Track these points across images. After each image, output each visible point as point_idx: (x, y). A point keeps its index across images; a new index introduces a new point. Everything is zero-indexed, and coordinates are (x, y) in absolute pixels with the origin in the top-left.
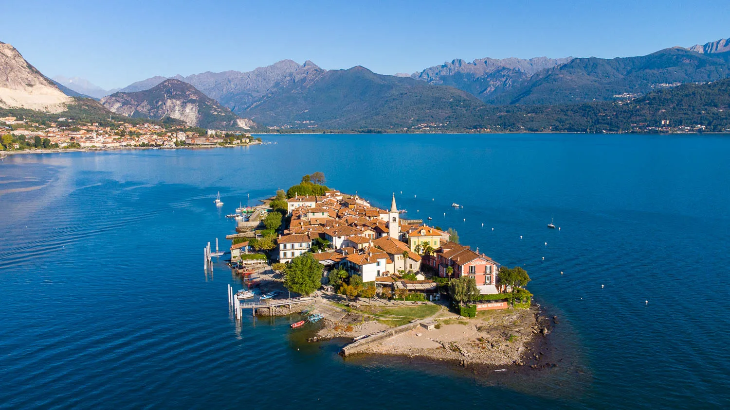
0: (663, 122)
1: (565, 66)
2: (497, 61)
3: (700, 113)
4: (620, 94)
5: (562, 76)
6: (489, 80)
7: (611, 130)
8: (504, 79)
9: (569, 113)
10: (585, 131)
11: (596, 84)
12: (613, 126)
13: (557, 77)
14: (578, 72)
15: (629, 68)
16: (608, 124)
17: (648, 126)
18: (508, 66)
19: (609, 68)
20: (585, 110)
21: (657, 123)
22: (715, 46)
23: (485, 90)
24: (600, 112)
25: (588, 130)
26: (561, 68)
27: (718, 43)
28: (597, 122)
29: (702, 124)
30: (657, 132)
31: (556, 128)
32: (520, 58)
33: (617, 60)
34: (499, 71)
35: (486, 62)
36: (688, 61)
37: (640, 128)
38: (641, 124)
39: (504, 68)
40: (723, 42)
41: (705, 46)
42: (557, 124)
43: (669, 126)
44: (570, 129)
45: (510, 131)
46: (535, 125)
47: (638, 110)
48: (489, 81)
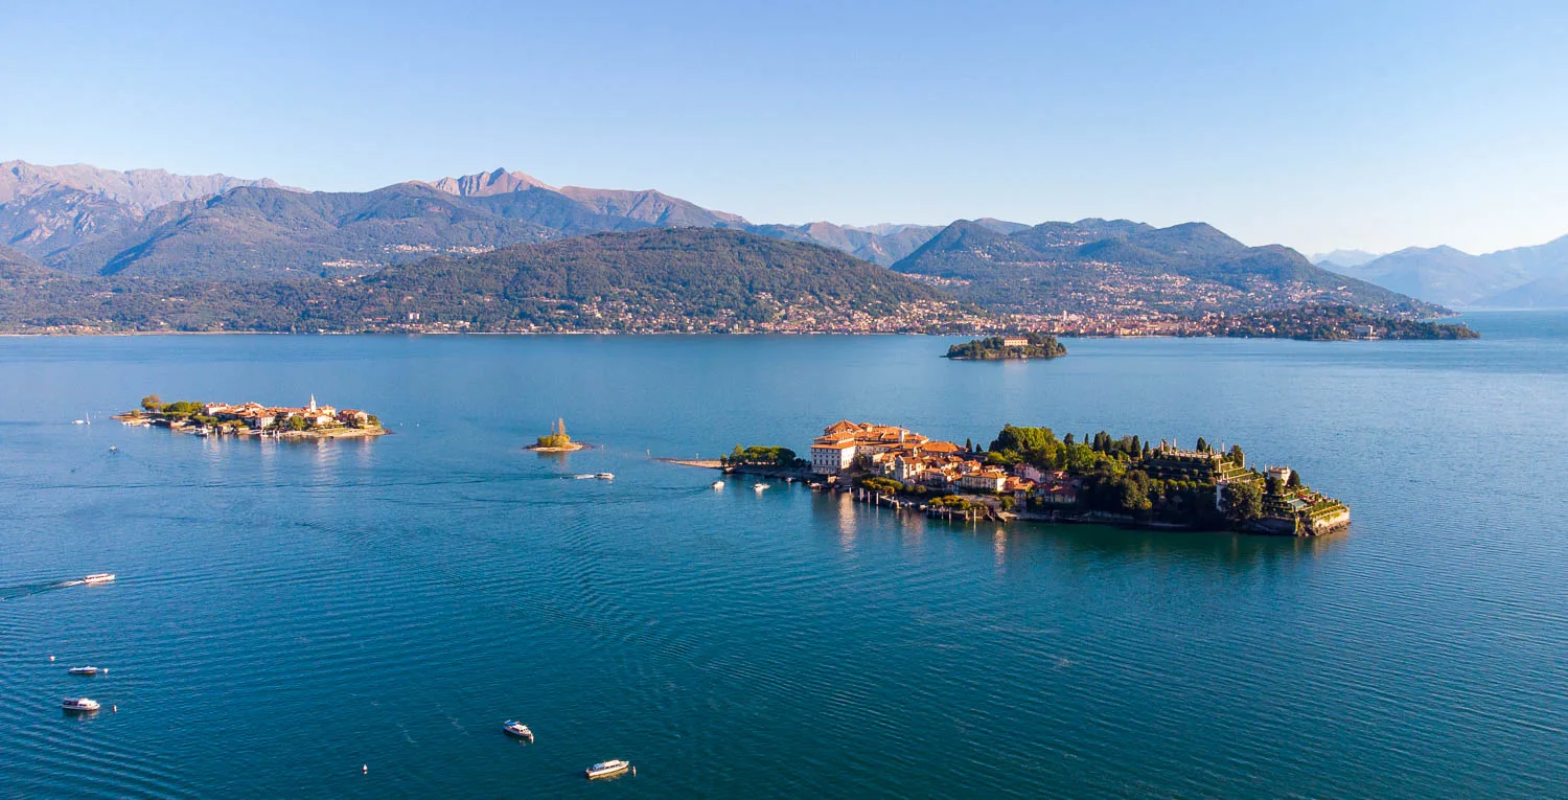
0: (411, 316)
1: (217, 199)
2: (46, 170)
3: (460, 304)
4: (332, 260)
5: (217, 220)
6: (33, 211)
7: (331, 329)
8: (74, 214)
9: (251, 297)
10: (289, 329)
11: (288, 240)
12: (335, 323)
13: (205, 221)
14: (248, 214)
15: (342, 213)
16: (325, 318)
17: (390, 322)
18: (76, 185)
19: (307, 211)
20: (282, 293)
21: (402, 318)
22: (475, 182)
23: (28, 233)
24: (308, 298)
25: (293, 328)
26: (210, 204)
27: (479, 177)
28: (306, 314)
29: (465, 319)
30: (403, 331)
31: (233, 326)
32: (101, 166)
33: (319, 195)
34: (56, 195)
35: (16, 171)
36: (437, 210)
37: (378, 325)
38: (379, 319)
39: (69, 190)
40: (485, 178)
41: (461, 181)
42: (233, 317)
43: (419, 322)
44: (259, 327)
45: (139, 330)
46: (186, 318)
47: (370, 296)
48: (34, 217)
